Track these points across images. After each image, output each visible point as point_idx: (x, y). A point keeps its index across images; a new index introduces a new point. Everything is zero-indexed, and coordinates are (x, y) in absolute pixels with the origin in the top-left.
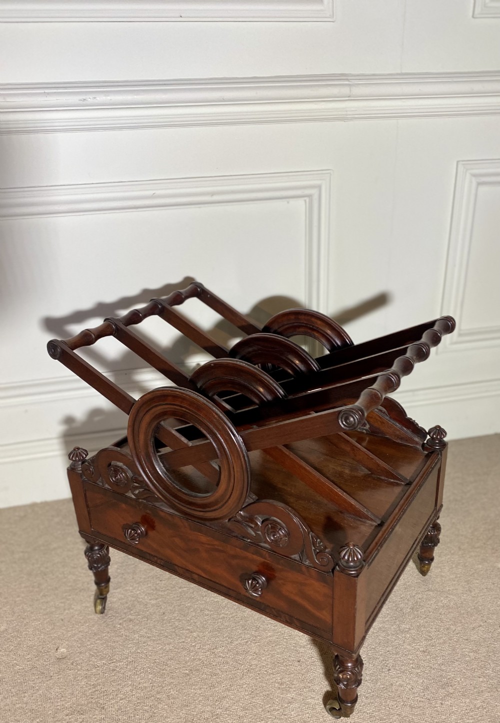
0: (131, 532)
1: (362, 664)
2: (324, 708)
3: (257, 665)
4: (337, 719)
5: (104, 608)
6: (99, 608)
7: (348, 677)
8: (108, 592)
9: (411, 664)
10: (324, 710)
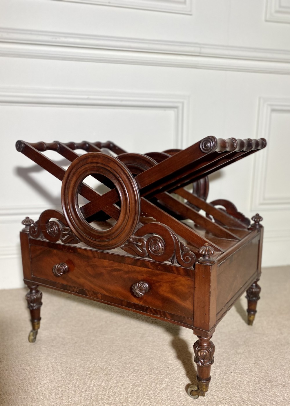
0: (58, 266)
1: (214, 347)
2: (186, 393)
3: (139, 370)
4: (196, 399)
5: (35, 338)
6: (32, 337)
7: (205, 354)
8: (39, 328)
9: (246, 370)
10: (186, 394)
